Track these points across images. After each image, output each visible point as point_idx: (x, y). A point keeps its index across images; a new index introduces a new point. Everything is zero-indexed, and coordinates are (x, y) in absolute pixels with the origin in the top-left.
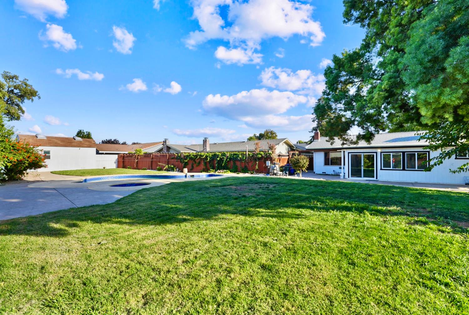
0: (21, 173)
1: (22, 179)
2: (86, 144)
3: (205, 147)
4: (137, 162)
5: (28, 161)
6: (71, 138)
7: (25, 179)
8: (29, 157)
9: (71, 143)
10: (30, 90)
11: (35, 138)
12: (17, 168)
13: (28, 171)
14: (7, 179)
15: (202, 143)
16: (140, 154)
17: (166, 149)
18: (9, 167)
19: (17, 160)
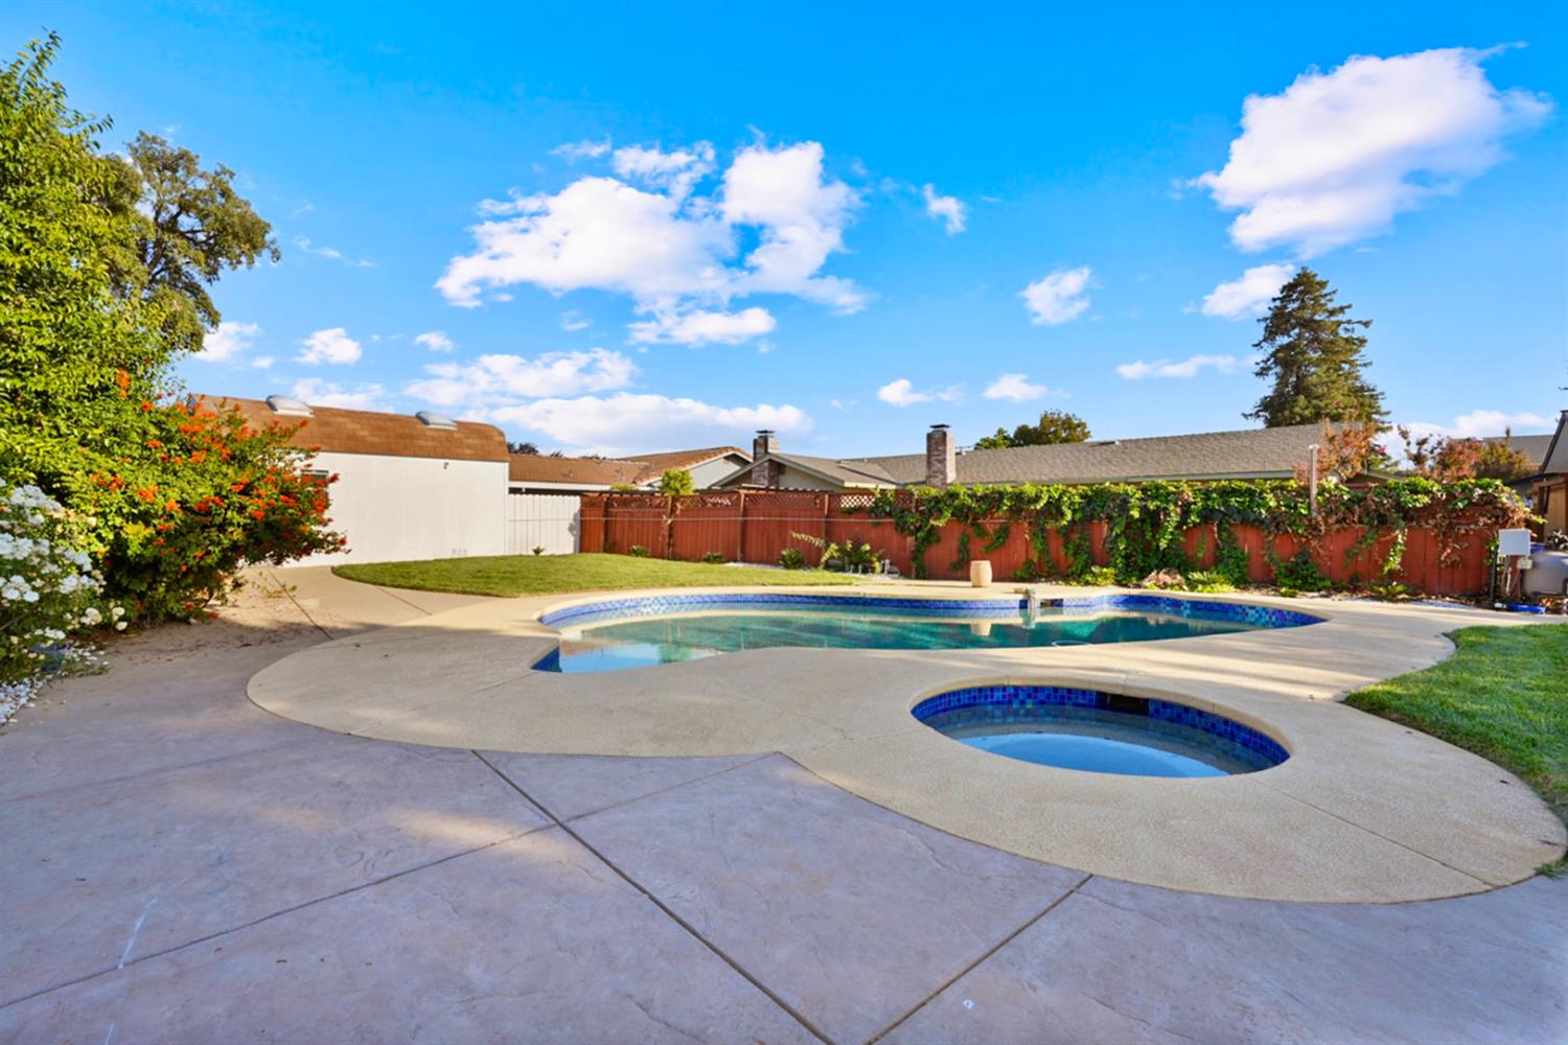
0: (206, 577)
1: (214, 616)
2: (469, 447)
3: (938, 466)
4: (671, 527)
5: (242, 509)
6: (408, 417)
7: (225, 612)
8: (247, 490)
9: (411, 437)
10: (242, 217)
11: (266, 412)
12: (181, 552)
13: (244, 568)
14: (122, 626)
15: (922, 450)
16: (682, 492)
17: (766, 473)
18: (134, 549)
19: (183, 503)
